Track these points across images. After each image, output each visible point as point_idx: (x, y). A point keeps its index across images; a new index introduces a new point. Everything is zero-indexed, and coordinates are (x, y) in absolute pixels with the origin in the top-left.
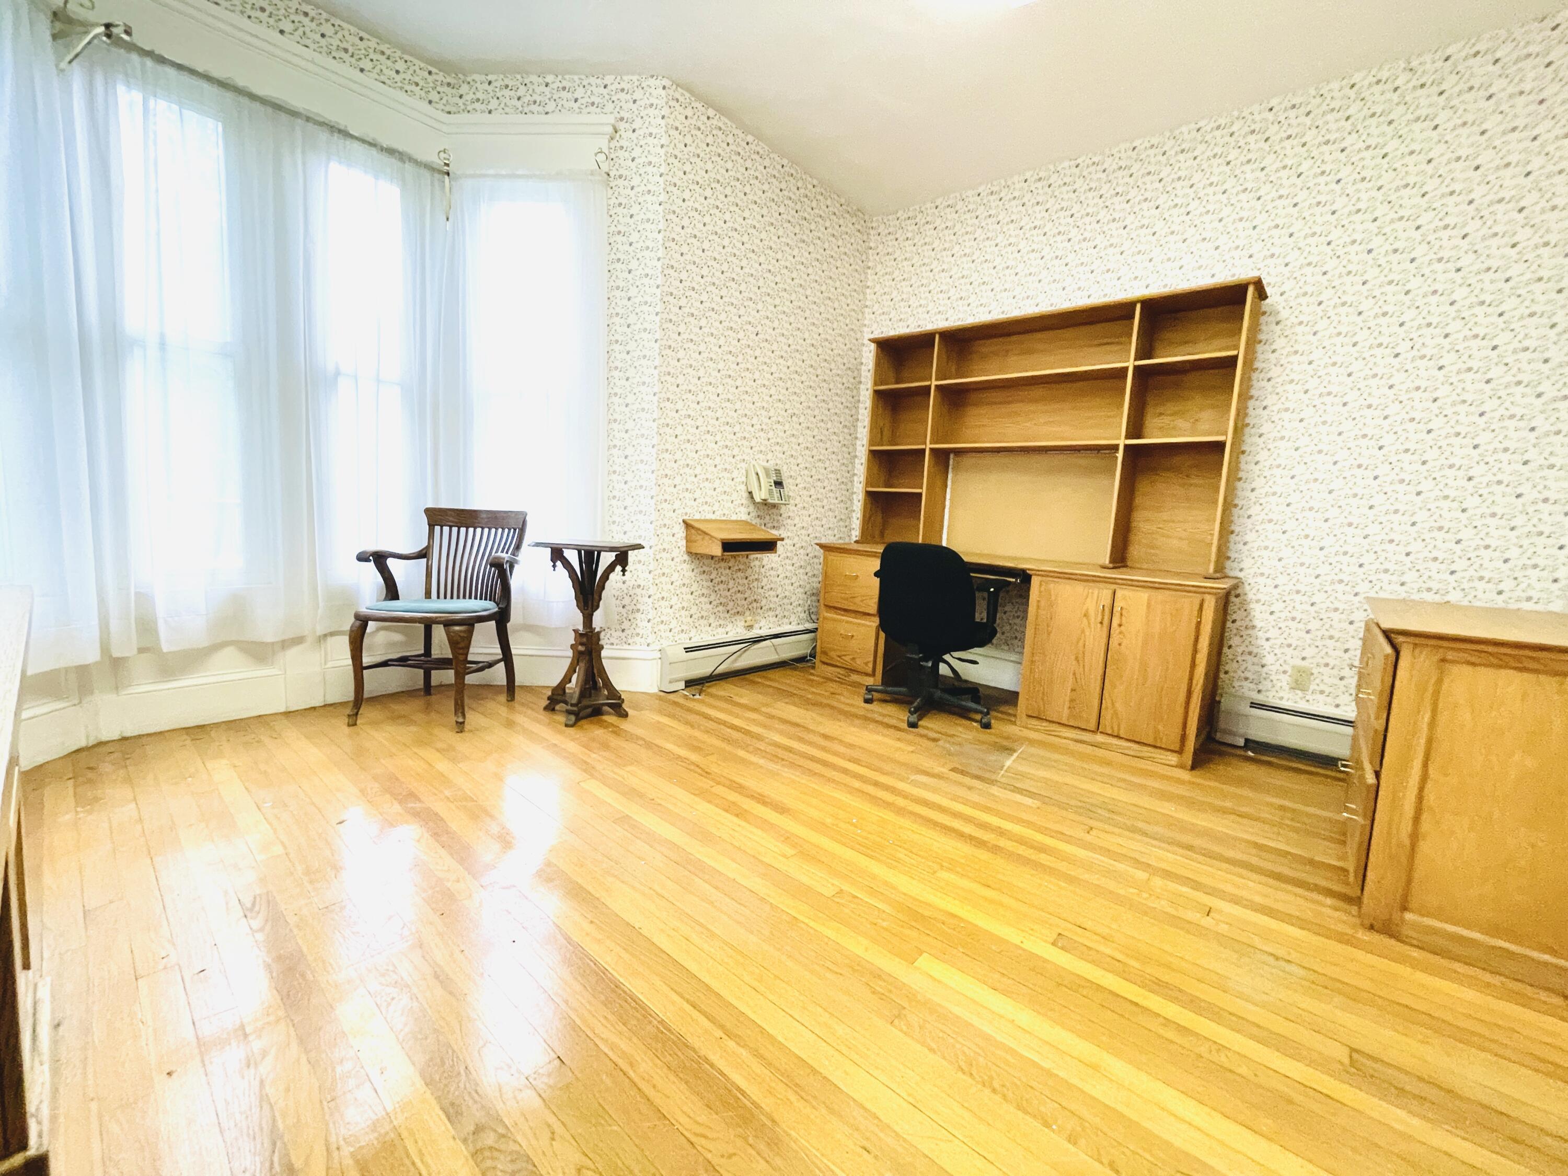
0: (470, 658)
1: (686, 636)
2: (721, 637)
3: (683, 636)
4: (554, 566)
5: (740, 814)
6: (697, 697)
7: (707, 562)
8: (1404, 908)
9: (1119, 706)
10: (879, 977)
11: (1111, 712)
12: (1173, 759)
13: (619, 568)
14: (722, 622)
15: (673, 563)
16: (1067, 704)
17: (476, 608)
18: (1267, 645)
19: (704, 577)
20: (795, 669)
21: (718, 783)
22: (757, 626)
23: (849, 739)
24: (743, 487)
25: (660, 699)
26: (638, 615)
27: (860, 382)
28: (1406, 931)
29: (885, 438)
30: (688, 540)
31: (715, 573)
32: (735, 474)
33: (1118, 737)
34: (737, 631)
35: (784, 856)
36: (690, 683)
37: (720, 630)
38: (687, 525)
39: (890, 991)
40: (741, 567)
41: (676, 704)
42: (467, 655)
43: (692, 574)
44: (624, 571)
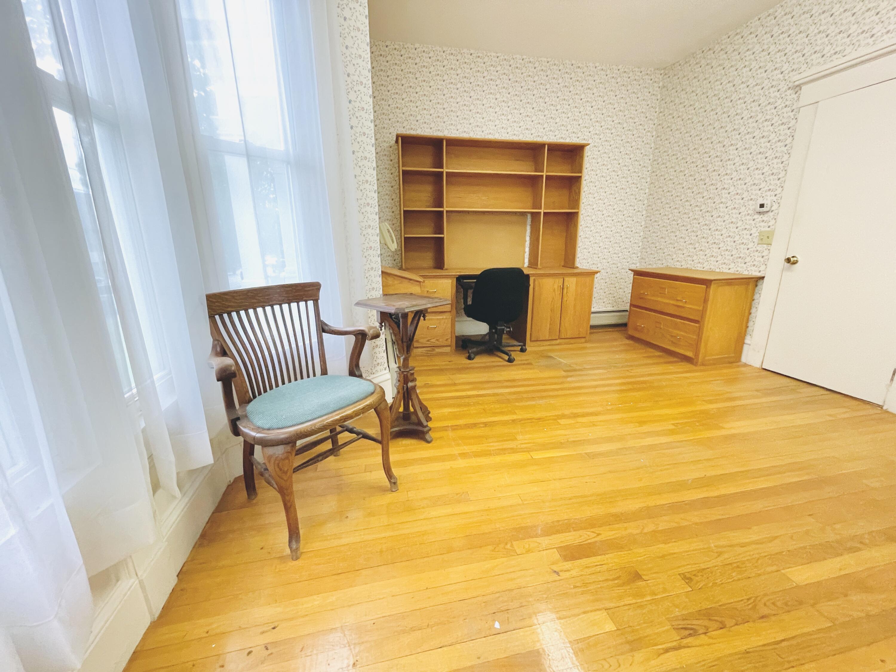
8: (706, 357)
9: (567, 325)
11: (563, 329)
12: (587, 340)
16: (548, 330)
28: (706, 362)
33: (566, 338)
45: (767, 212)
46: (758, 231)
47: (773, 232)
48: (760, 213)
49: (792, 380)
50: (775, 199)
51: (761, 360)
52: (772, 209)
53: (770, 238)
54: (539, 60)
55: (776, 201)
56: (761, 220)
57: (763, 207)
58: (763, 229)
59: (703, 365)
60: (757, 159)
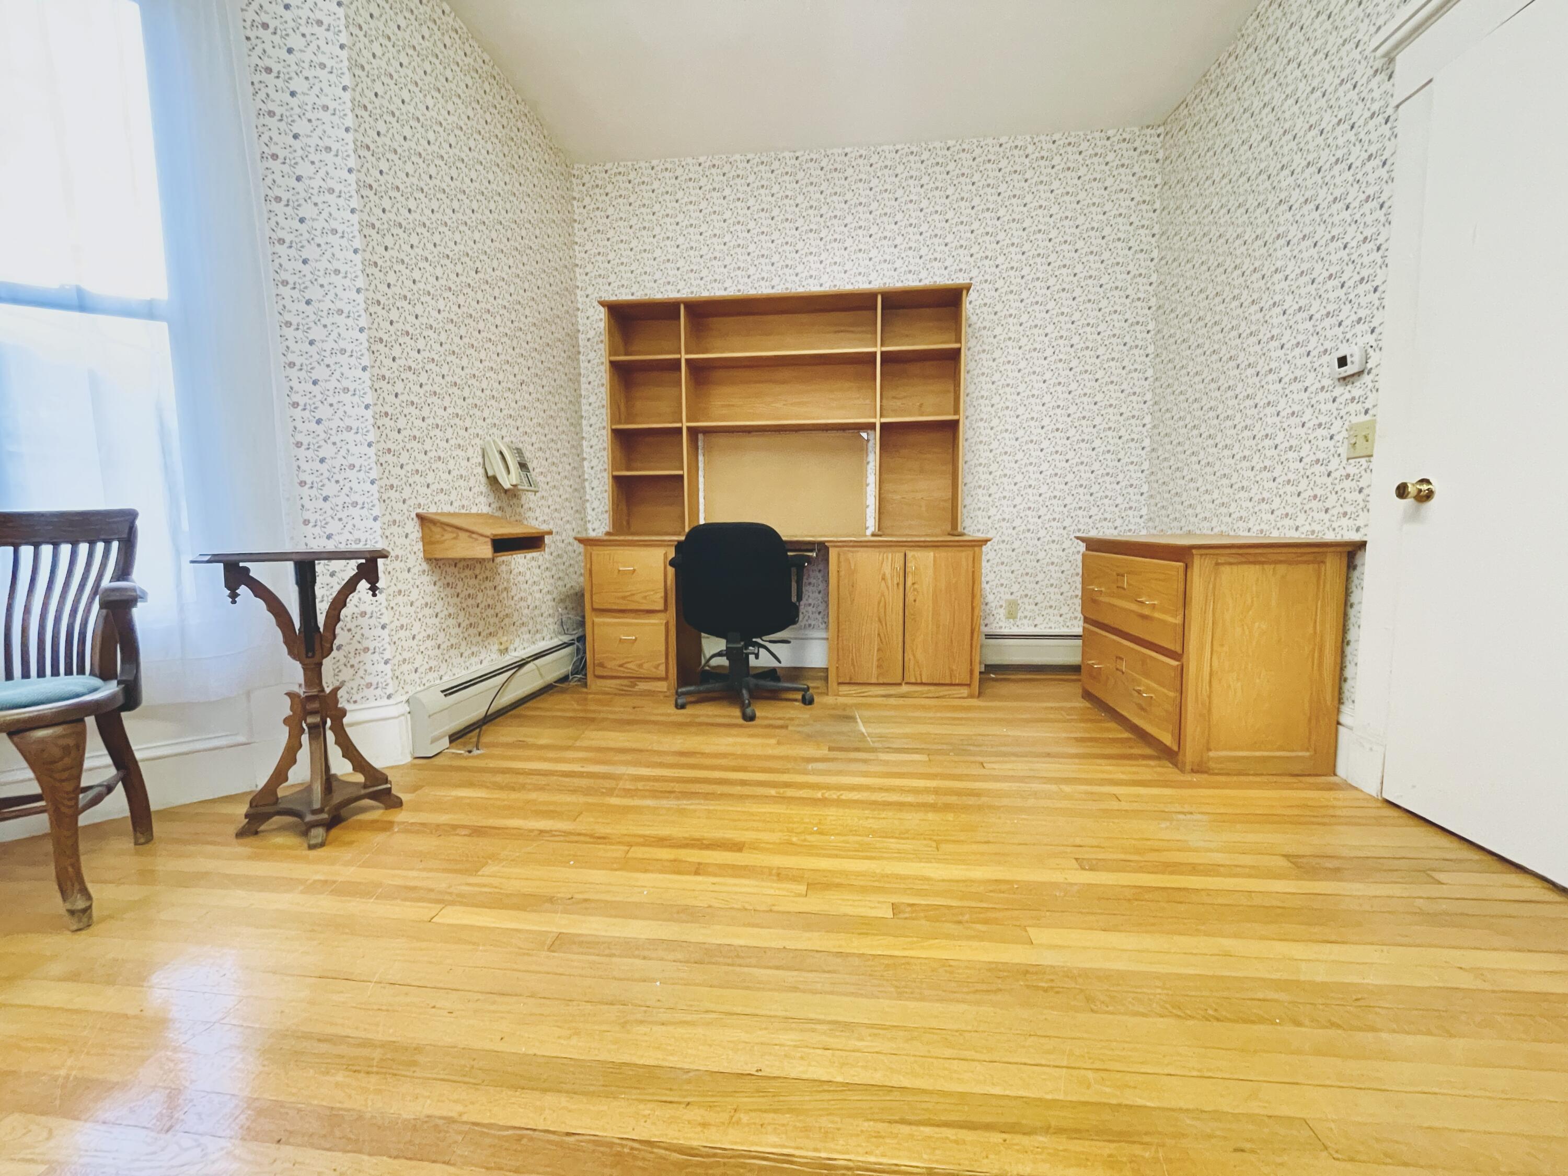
0: (84, 783)
1: (436, 675)
2: (478, 670)
3: (431, 675)
4: (234, 596)
5: (698, 870)
6: (476, 752)
7: (451, 570)
8: (1209, 750)
9: (920, 654)
10: (1027, 972)
11: (912, 662)
12: (965, 691)
13: (364, 585)
14: (475, 649)
15: (409, 576)
16: (875, 663)
17: (79, 689)
18: (987, 587)
19: (449, 591)
20: (563, 691)
21: (630, 845)
22: (512, 647)
23: (707, 749)
24: (480, 470)
25: (420, 768)
26: (367, 657)
27: (579, 353)
28: (1212, 765)
29: (623, 417)
30: (427, 541)
31: (460, 584)
32: (470, 452)
33: (922, 684)
34: (490, 660)
35: (799, 895)
36: (455, 738)
37: (474, 660)
38: (422, 519)
39: (1052, 980)
40: (488, 573)
41: (443, 768)
42: (79, 777)
43: (435, 589)
44: (374, 589)
45: (1360, 373)
46: (1346, 426)
47: (1372, 425)
48: (1344, 379)
49: (1455, 844)
50: (1371, 339)
51: (1380, 775)
52: (1369, 366)
53: (1370, 437)
54: (879, 149)
55: (1374, 345)
56: (1349, 396)
57: (1345, 364)
58: (1355, 420)
59: (1199, 769)
60: (1329, 253)
